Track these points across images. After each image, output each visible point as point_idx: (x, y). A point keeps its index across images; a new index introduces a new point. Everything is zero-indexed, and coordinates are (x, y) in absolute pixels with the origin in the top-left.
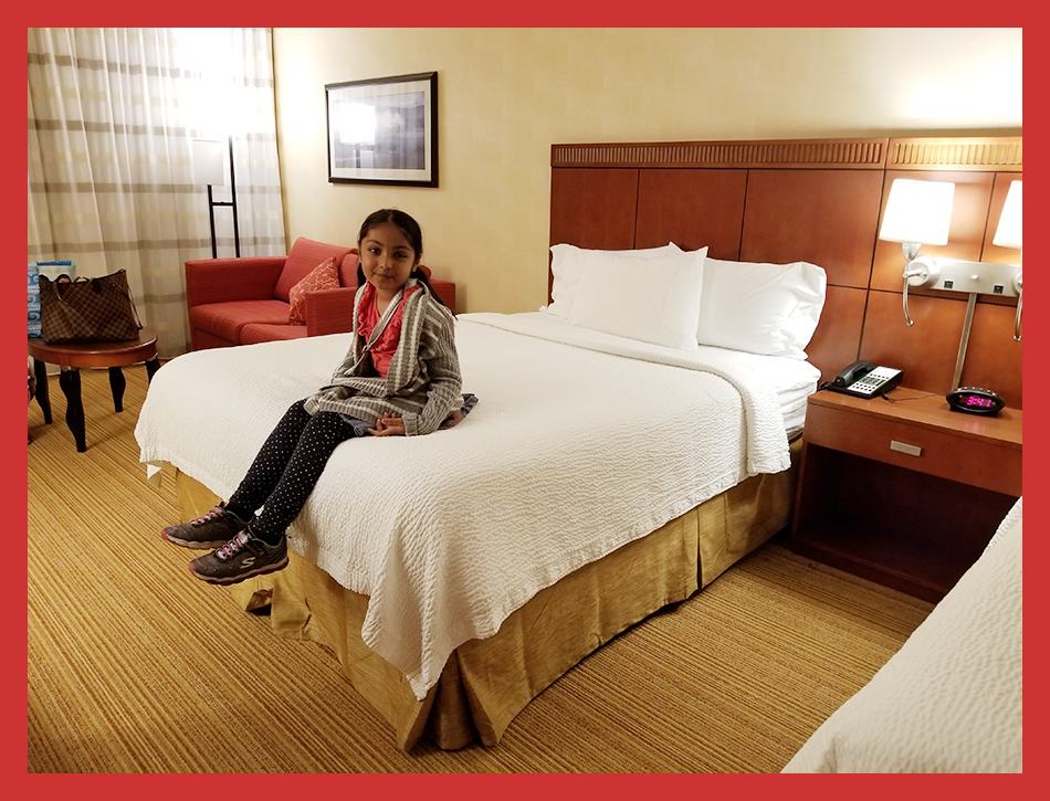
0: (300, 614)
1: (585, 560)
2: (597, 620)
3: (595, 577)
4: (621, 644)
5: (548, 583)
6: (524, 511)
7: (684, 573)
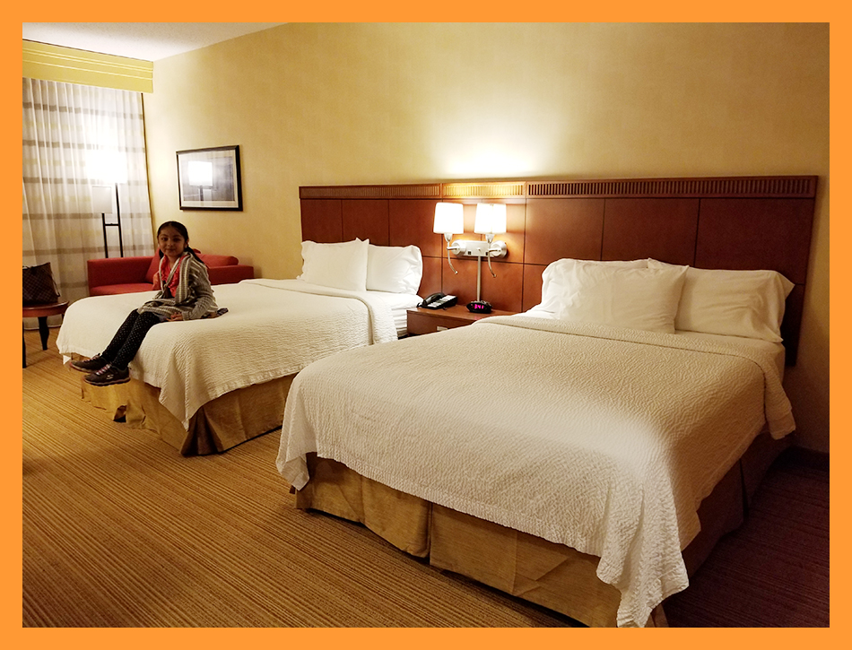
0: (140, 416)
1: (272, 376)
3: (281, 387)
5: (250, 383)
6: (236, 350)
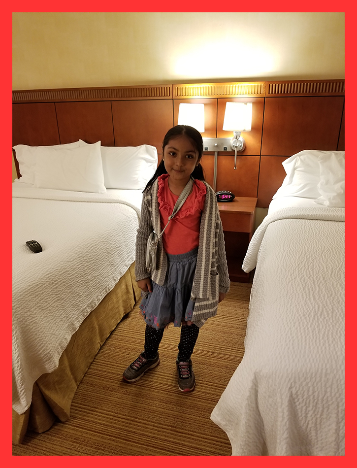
1: (89, 311)
2: (98, 336)
3: (94, 317)
4: (109, 342)
5: (75, 330)
6: (56, 299)
7: (129, 298)
